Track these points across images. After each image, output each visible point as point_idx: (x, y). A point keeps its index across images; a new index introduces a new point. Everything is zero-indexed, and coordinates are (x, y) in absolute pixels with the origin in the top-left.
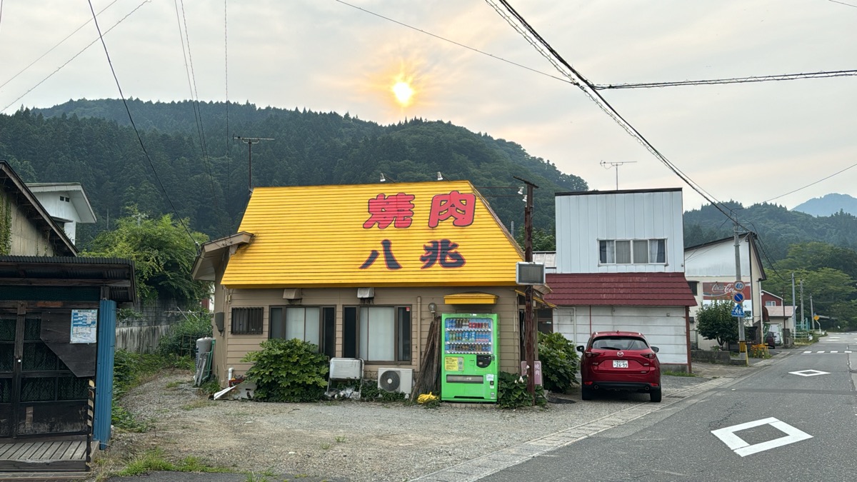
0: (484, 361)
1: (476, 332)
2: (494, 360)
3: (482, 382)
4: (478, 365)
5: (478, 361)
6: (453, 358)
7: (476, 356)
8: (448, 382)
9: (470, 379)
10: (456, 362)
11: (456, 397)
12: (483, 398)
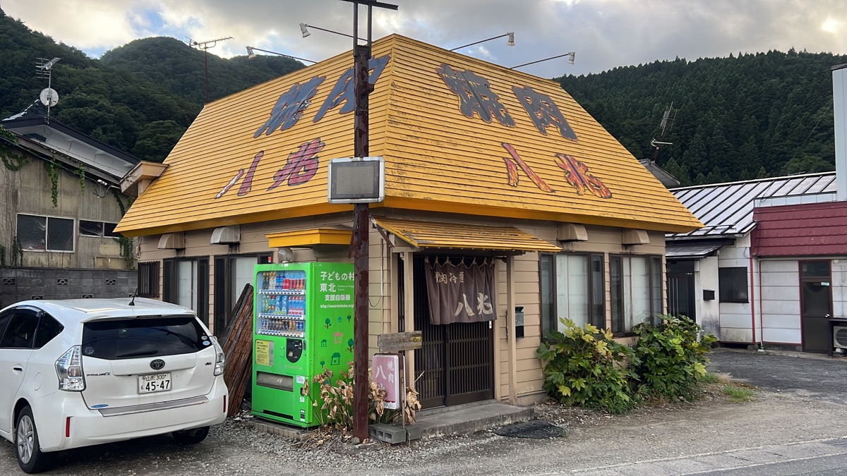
0: (295, 349)
1: (288, 296)
2: (305, 349)
3: (290, 389)
4: (288, 357)
5: (288, 350)
6: (265, 343)
7: (285, 340)
8: (258, 384)
9: (280, 381)
10: (267, 350)
11: (265, 412)
12: (291, 418)
